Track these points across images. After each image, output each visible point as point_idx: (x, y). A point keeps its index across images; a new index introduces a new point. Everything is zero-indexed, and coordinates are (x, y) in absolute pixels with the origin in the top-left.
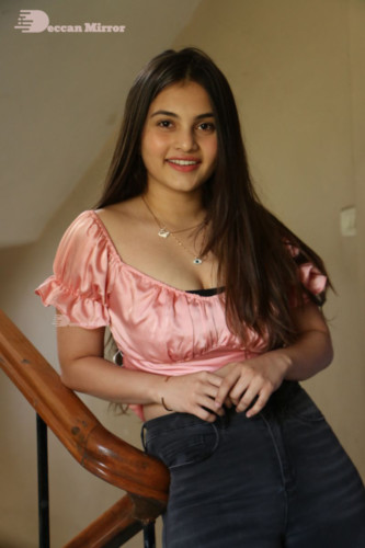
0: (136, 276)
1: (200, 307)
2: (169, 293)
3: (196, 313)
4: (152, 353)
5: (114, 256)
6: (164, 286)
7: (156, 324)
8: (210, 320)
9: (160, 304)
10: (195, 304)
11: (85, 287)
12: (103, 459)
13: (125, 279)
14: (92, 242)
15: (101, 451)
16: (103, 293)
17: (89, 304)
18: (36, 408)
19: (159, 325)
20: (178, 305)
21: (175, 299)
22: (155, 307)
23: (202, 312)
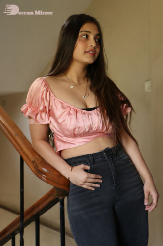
0: (61, 103)
1: (86, 115)
2: (74, 110)
3: (85, 117)
4: (67, 133)
5: (52, 94)
6: (72, 107)
7: (69, 122)
8: (90, 120)
9: (71, 114)
10: (84, 113)
11: (41, 108)
12: (44, 173)
13: (56, 104)
14: (43, 89)
15: (43, 170)
16: (48, 110)
17: (43, 115)
18: (20, 153)
19: (71, 122)
20: (78, 114)
21: (77, 112)
22: (69, 115)
23: (87, 117)
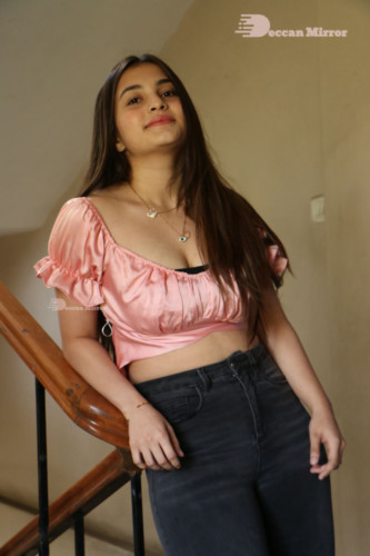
0: (130, 257)
1: (188, 284)
2: (160, 272)
3: (185, 289)
4: (144, 326)
5: (108, 238)
6: (155, 266)
7: (148, 301)
8: (197, 295)
9: (152, 282)
10: (183, 280)
11: (85, 269)
12: (95, 417)
13: (118, 260)
14: (89, 226)
15: (92, 411)
16: (100, 273)
17: (88, 283)
18: (35, 373)
19: (152, 302)
20: (168, 282)
22: (147, 285)
23: (190, 289)
